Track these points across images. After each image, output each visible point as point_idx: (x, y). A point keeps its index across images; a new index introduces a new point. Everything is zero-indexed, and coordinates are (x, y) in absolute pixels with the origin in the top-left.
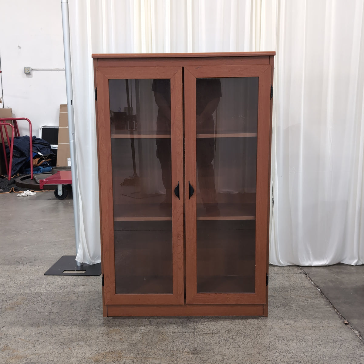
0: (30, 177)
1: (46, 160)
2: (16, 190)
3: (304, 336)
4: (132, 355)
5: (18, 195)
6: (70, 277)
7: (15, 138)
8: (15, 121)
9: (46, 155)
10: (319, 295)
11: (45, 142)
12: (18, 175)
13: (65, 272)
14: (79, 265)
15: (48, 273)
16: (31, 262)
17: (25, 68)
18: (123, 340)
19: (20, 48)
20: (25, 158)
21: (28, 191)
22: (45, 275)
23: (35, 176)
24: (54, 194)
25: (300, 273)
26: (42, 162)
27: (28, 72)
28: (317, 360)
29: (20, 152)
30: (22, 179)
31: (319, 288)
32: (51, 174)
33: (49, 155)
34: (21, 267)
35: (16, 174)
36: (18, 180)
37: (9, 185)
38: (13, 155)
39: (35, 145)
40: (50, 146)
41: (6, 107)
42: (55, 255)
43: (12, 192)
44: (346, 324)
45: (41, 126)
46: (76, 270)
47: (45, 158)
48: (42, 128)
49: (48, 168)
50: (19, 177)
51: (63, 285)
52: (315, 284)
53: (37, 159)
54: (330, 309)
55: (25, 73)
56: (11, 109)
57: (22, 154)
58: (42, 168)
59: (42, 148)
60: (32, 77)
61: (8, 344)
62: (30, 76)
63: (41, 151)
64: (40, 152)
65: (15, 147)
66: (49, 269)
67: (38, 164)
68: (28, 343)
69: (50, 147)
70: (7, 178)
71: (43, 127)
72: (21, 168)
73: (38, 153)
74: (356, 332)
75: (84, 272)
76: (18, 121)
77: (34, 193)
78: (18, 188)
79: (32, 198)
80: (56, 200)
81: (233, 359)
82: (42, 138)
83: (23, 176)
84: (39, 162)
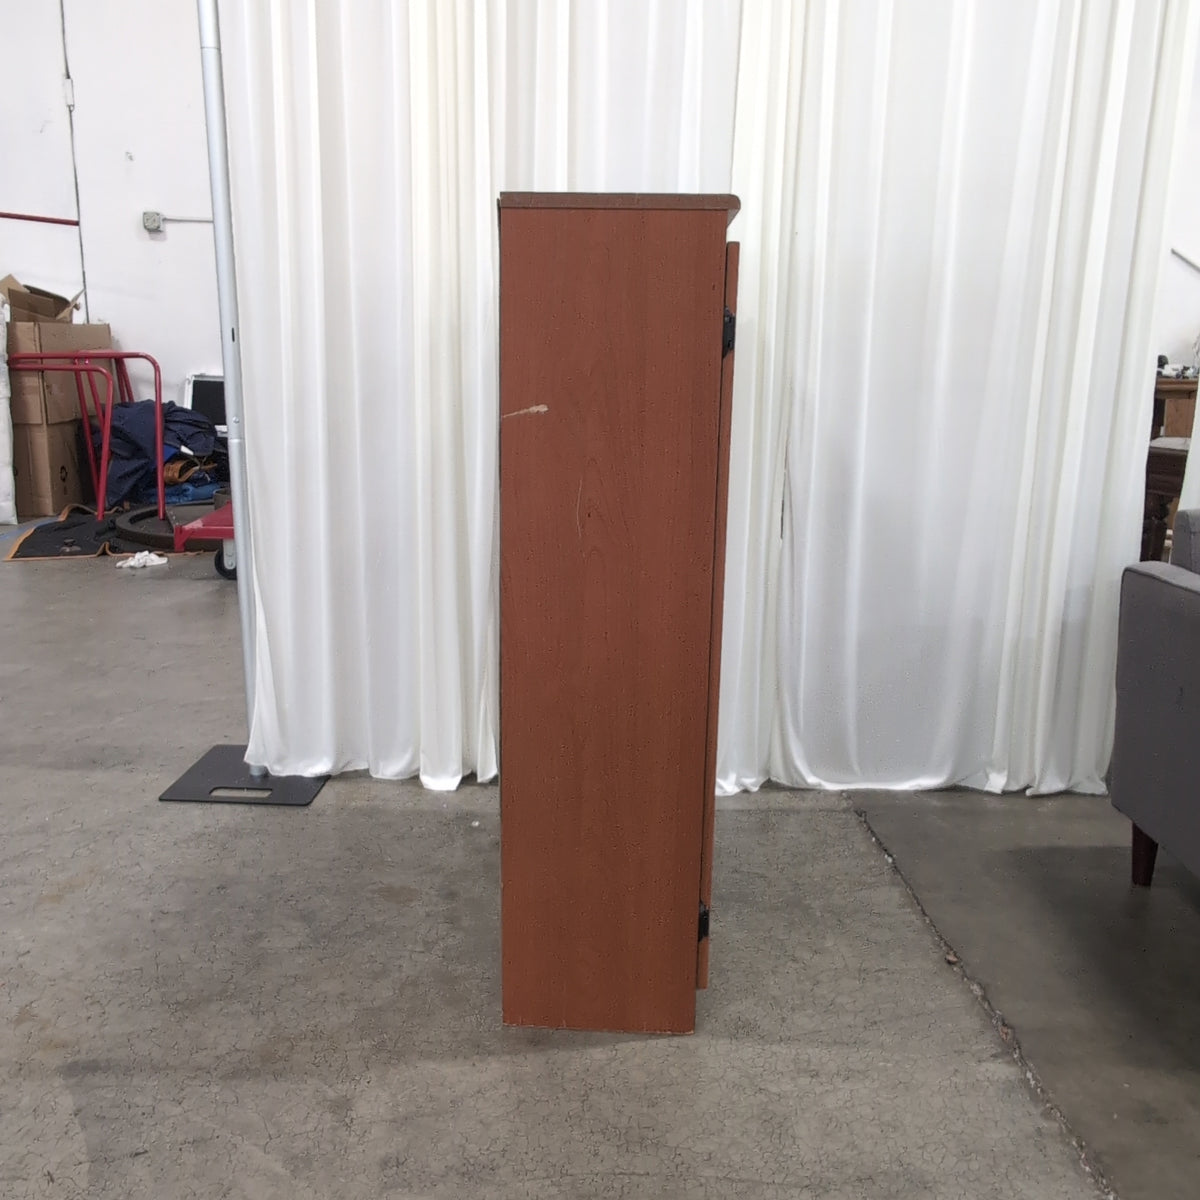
0: (154, 514)
1: (203, 467)
2: (114, 549)
3: (833, 995)
4: (366, 1043)
5: (119, 564)
6: (227, 807)
7: (119, 405)
8: (119, 360)
9: (205, 454)
10: (887, 878)
11: (200, 418)
12: (127, 505)
13: (215, 793)
14: (255, 773)
15: (170, 797)
16: (127, 759)
17: (145, 214)
18: (348, 997)
19: (131, 158)
20: (143, 461)
21: (146, 553)
22: (161, 800)
23: (170, 512)
24: (213, 563)
25: (845, 811)
26: (190, 473)
27: (154, 226)
28: (862, 1067)
29: (131, 445)
30: (133, 520)
31: (890, 855)
32: (212, 507)
33: (210, 453)
34: (99, 776)
35: (120, 503)
36: (123, 522)
37: (99, 534)
38: (112, 453)
39: (172, 426)
40: (215, 429)
41: (94, 321)
42: (195, 743)
43: (104, 553)
44: (949, 962)
45: (191, 373)
46: (248, 789)
47: (201, 462)
48: (194, 379)
49: (205, 490)
50: (127, 511)
51: (206, 831)
52: (880, 844)
53: (178, 465)
54: (913, 917)
55: (145, 227)
56: (108, 326)
57: (137, 451)
58: (191, 488)
59: (192, 435)
60: (165, 239)
61: (33, 1005)
62: (159, 236)
63: (188, 441)
64: (186, 446)
65: (115, 431)
66: (173, 782)
67: (180, 476)
68: (89, 1001)
69: (215, 432)
70: (96, 513)
71: (196, 376)
72: (135, 486)
73: (179, 449)
74: (975, 987)
75: (266, 794)
76: (128, 362)
77: (164, 560)
78: (121, 543)
79: (157, 574)
80: (218, 582)
81: (637, 1060)
82: (193, 406)
83: (138, 508)
84: (182, 471)
